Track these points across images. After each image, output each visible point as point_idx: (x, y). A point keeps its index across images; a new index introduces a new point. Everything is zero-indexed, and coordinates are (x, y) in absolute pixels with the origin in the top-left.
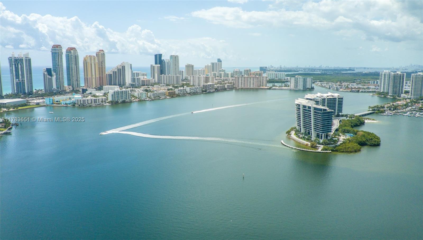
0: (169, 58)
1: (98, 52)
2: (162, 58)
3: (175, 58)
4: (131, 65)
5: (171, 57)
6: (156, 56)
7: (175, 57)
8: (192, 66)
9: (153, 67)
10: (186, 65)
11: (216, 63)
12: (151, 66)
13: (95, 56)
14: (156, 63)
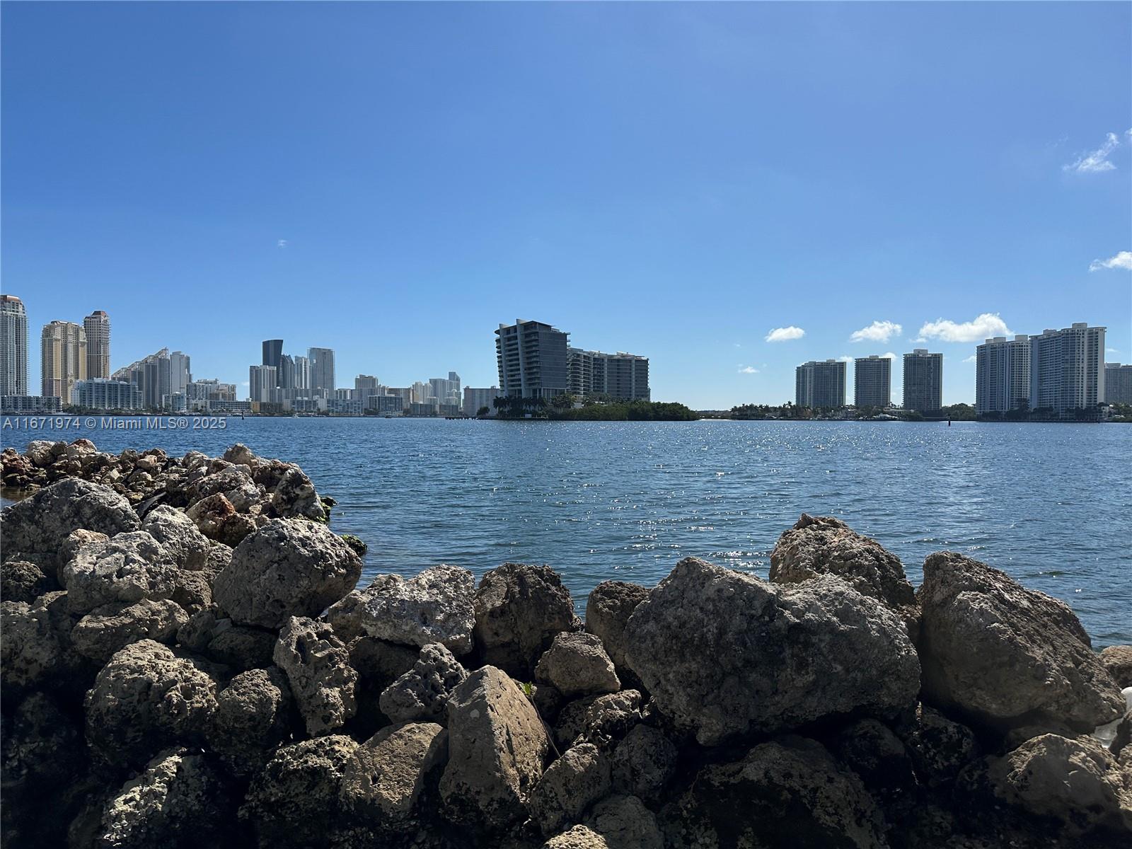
0: (304, 354)
1: (89, 315)
2: (284, 352)
3: (324, 358)
4: (188, 358)
5: (313, 351)
6: (266, 344)
7: (325, 353)
8: (373, 381)
9: (254, 372)
10: (356, 379)
11: (444, 381)
12: (251, 371)
13: (82, 325)
14: (266, 362)
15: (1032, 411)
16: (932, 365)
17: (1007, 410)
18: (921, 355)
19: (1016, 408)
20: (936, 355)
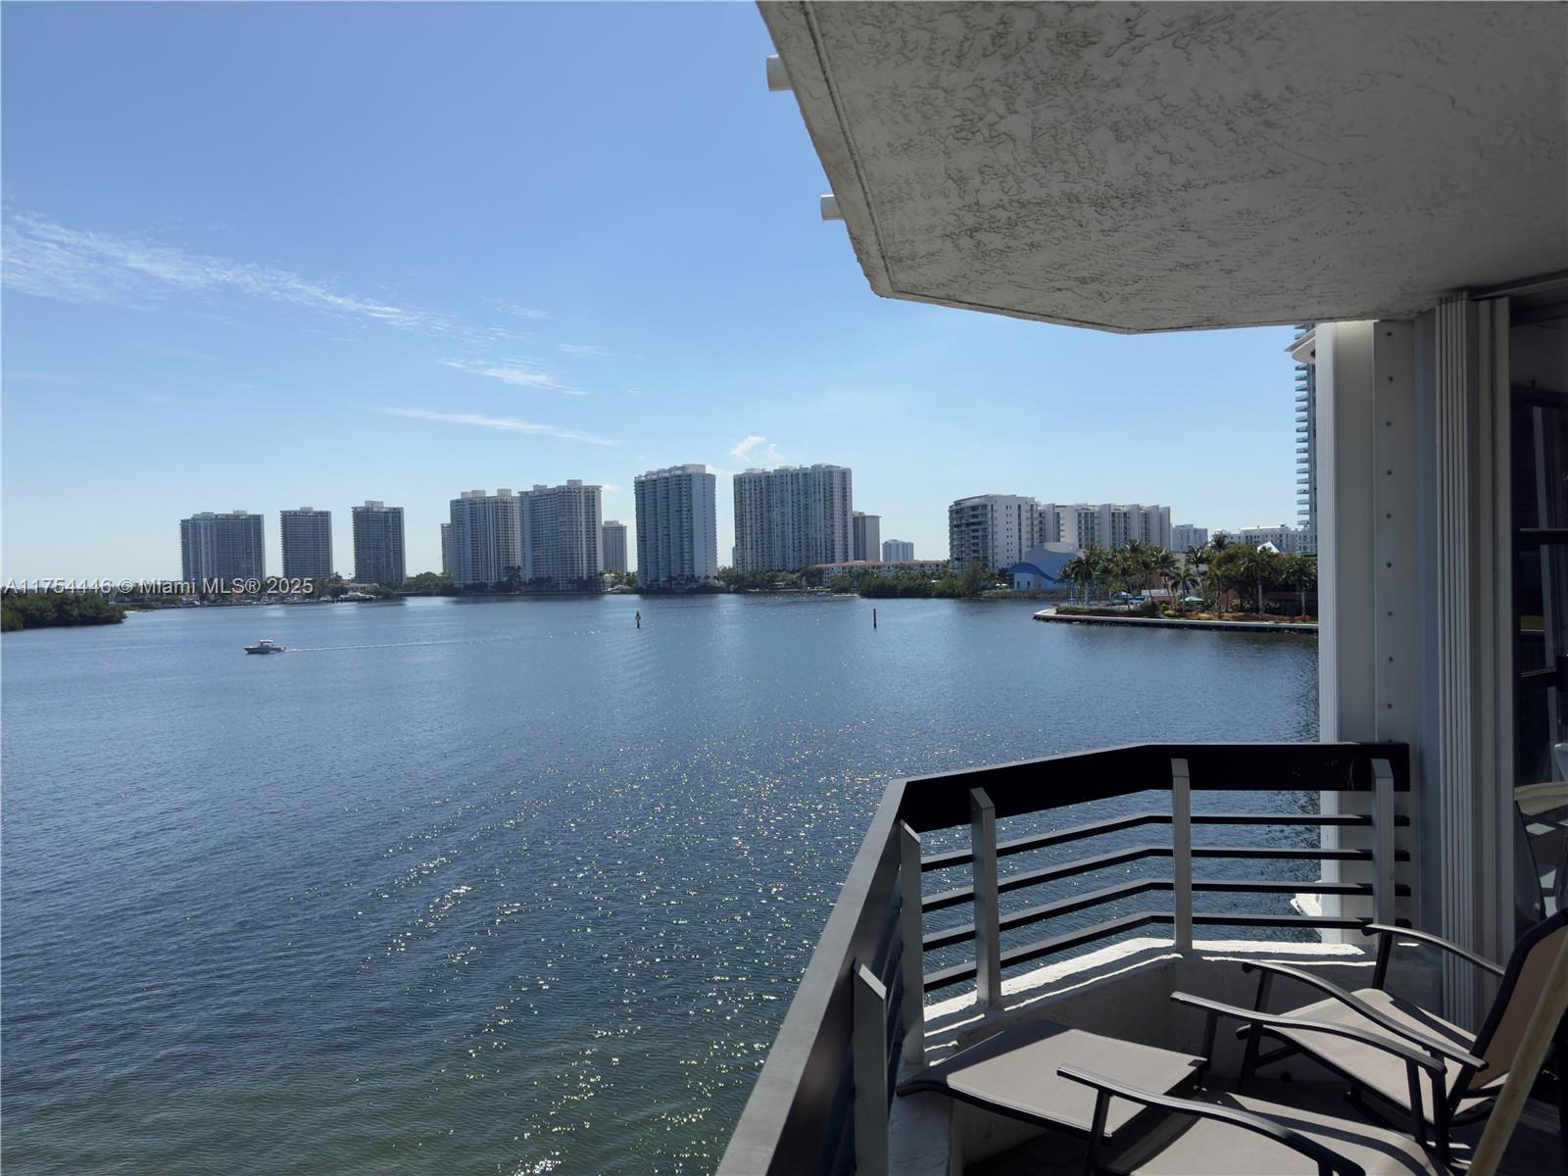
15: (527, 582)
16: (390, 522)
17: (493, 580)
18: (375, 509)
19: (505, 579)
20: (395, 509)
